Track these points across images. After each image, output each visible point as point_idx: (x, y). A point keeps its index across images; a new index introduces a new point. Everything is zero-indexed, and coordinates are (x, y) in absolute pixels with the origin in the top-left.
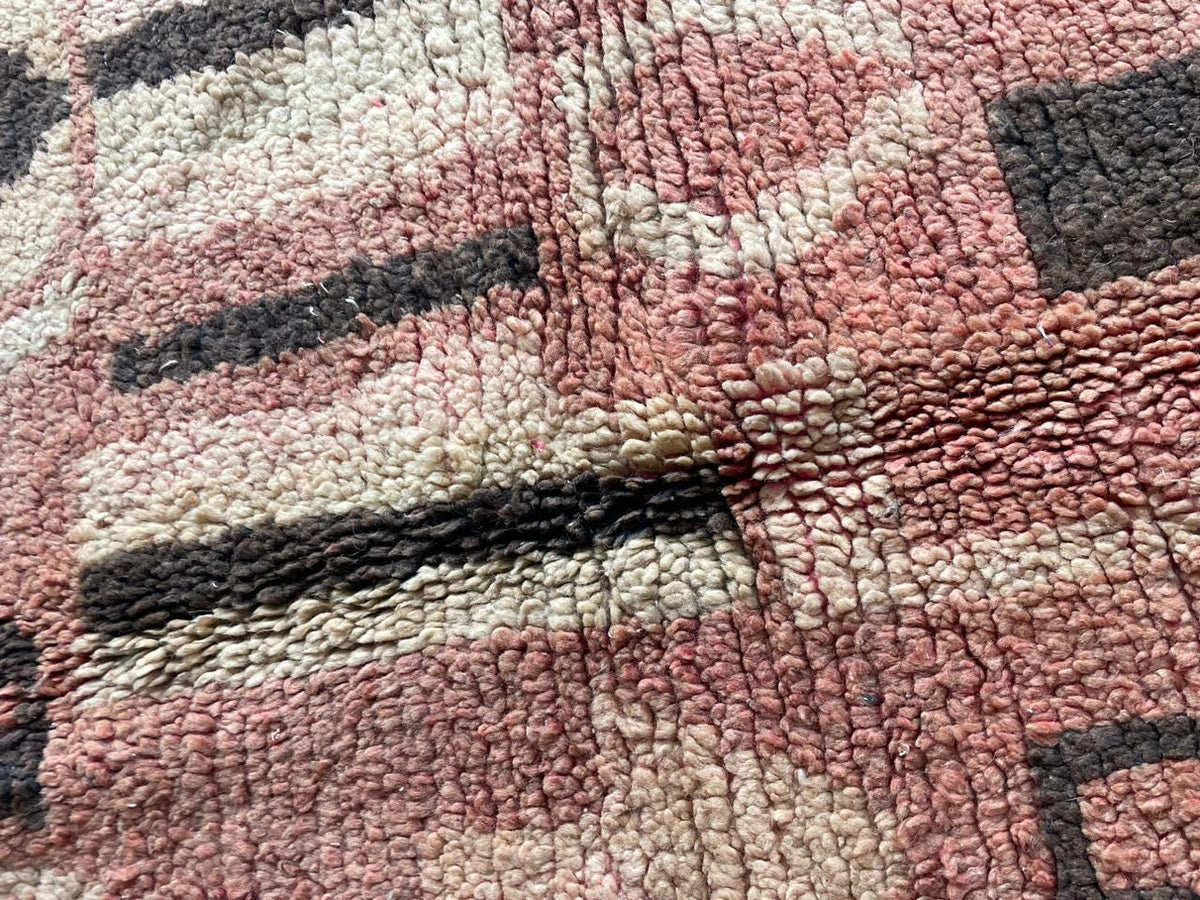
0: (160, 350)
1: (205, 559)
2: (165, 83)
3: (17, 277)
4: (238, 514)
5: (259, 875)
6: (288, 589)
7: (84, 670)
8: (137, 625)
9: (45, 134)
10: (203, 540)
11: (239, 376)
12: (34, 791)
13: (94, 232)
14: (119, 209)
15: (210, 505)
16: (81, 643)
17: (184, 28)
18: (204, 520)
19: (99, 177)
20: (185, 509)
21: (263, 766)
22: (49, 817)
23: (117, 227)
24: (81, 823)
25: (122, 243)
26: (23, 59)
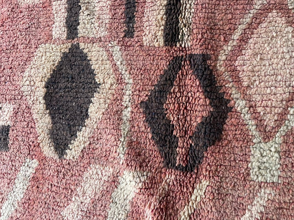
0: (128, 27)
1: (169, 19)
2: (80, 21)
3: (106, 56)
4: (162, 12)
5: (228, 12)
6: (179, 3)
7: (183, 46)
8: (177, 33)
9: (81, 48)
10: (165, 19)
11: (137, 10)
12: (203, 55)
13: (102, 39)
14: (100, 32)
15: (159, 17)
16: (178, 45)
17: (71, 17)
18: (162, 19)
19: (93, 36)
20: (159, 23)
21: (209, 9)
22: (209, 53)
23: (103, 33)
24: (211, 47)
25: (106, 32)
26: (64, 53)
